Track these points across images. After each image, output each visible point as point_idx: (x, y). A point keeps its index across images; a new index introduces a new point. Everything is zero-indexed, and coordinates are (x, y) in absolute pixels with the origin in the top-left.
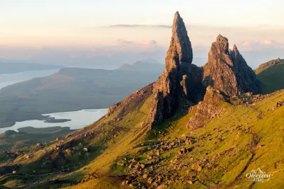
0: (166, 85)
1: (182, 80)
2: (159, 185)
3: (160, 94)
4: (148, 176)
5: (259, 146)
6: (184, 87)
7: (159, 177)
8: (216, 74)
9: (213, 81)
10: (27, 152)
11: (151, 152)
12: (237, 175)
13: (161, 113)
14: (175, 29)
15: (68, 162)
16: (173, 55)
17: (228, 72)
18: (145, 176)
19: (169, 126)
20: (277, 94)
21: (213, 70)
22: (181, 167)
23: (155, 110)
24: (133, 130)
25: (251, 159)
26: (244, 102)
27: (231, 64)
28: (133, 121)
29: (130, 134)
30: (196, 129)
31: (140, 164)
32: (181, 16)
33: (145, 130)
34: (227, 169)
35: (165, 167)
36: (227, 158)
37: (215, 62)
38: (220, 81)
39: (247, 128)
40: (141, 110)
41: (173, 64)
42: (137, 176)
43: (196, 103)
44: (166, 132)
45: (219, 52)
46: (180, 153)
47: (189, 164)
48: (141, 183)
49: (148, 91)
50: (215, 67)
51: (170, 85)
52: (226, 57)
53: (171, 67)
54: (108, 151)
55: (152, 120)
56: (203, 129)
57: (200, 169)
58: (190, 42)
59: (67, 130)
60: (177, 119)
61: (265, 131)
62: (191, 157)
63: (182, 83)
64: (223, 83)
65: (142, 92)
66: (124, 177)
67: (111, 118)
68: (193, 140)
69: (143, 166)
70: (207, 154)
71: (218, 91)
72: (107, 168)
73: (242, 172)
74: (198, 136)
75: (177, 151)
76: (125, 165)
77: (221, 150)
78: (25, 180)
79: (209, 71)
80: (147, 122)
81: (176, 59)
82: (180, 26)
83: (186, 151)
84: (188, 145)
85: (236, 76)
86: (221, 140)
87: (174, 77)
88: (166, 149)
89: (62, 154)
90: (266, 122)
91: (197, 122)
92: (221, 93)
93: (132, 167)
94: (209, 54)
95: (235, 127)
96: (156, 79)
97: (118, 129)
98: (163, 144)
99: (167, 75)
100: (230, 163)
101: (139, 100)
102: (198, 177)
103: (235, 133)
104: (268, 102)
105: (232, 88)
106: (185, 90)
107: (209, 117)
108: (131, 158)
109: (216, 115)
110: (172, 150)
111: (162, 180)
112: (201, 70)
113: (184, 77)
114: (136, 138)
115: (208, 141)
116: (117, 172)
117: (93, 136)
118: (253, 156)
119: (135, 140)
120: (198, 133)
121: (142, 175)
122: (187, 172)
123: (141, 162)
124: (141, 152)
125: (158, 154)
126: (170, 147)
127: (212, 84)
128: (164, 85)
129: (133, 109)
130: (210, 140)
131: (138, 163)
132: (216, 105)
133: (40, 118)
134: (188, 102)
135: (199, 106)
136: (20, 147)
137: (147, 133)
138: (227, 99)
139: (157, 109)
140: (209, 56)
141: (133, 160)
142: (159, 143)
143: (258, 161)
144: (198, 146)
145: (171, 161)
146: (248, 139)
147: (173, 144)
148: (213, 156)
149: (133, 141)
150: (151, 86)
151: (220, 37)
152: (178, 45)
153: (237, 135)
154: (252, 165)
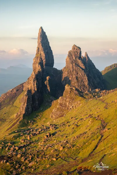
0: (34, 84)
1: (46, 80)
2: (30, 162)
3: (29, 91)
4: (22, 156)
5: (106, 129)
6: (48, 86)
7: (30, 156)
8: (72, 75)
9: (70, 81)
11: (23, 137)
12: (90, 152)
13: (30, 107)
14: (40, 41)
16: (38, 61)
17: (81, 73)
18: (19, 156)
19: (37, 116)
21: (70, 73)
22: (47, 148)
23: (26, 104)
24: (8, 120)
25: (100, 140)
26: (94, 96)
27: (83, 67)
28: (9, 114)
29: (6, 123)
30: (57, 118)
31: (15, 146)
32: (44, 31)
33: (19, 120)
34: (82, 148)
35: (34, 148)
36: (82, 140)
37: (71, 66)
38: (75, 81)
39: (97, 116)
40: (15, 104)
41: (38, 68)
42: (13, 156)
43: (57, 98)
44: (34, 121)
45: (74, 58)
46: (46, 137)
47: (53, 145)
48: (16, 162)
49: (19, 89)
50: (71, 70)
51: (36, 84)
52: (80, 62)
53: (37, 71)
55: (24, 112)
56: (63, 118)
57: (61, 149)
58: (51, 51)
60: (43, 111)
61: (110, 118)
63: (46, 82)
64: (78, 82)
65: (15, 91)
66: (2, 158)
68: (56, 127)
69: (17, 148)
70: (67, 137)
71: (74, 89)
73: (94, 150)
74: (60, 123)
75: (44, 136)
76: (3, 148)
77: (77, 134)
79: (66, 73)
80: (19, 114)
81: (41, 64)
82: (43, 38)
83: (50, 135)
84: (52, 130)
85: (88, 76)
86: (77, 126)
87: (39, 78)
88: (34, 135)
90: (111, 110)
91: (58, 113)
92: (77, 90)
93: (9, 149)
94: (66, 60)
95: (87, 116)
96: (25, 80)
98: (33, 131)
99: (34, 77)
100: (85, 143)
101: (12, 97)
102: (60, 155)
103: (88, 120)
104: (112, 96)
105: (84, 86)
106: (49, 88)
107: (68, 109)
108: (7, 143)
109: (73, 107)
110: (40, 135)
111: (32, 158)
112: (60, 72)
113: (48, 78)
114: (11, 127)
115: (67, 127)
118: (101, 137)
119: (10, 128)
120: (59, 121)
121: (16, 155)
122: (52, 151)
123: (15, 145)
124: (15, 137)
125: (29, 138)
126: (38, 132)
127: (69, 83)
128: (32, 84)
129: (9, 104)
130: (69, 126)
131: (13, 146)
132: (73, 99)
134: (51, 98)
135: (60, 100)
137: (20, 122)
138: (81, 94)
139: (27, 103)
140: (67, 61)
141: (9, 144)
142: (29, 130)
143: (106, 141)
144: (60, 131)
145: (39, 144)
146: (98, 124)
147: (40, 130)
148: (71, 138)
149: (8, 129)
150: (22, 85)
151: (75, 47)
152: (42, 53)
153: (89, 122)
154: (102, 144)
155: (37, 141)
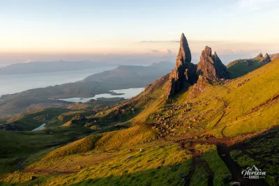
2: (172, 129)
3: (173, 79)
4: (167, 124)
5: (228, 108)
7: (173, 125)
9: (202, 72)
10: (102, 111)
11: (168, 111)
12: (215, 124)
13: (173, 90)
14: (182, 43)
15: (123, 116)
16: (180, 58)
17: (211, 67)
18: (165, 124)
19: (178, 97)
20: (239, 79)
21: (203, 67)
22: (184, 120)
23: (170, 88)
24: (158, 99)
25: (223, 115)
26: (220, 84)
27: (213, 62)
28: (159, 95)
29: (157, 101)
30: (192, 99)
32: (185, 36)
33: (165, 99)
34: (209, 121)
35: (176, 119)
36: (209, 115)
37: (204, 61)
39: (221, 98)
40: (163, 88)
41: (180, 63)
42: (160, 124)
43: (192, 84)
44: (176, 100)
45: (206, 56)
46: (184, 112)
47: (189, 118)
48: (163, 128)
49: (166, 78)
50: (204, 64)
51: (178, 75)
52: (210, 59)
53: (179, 65)
54: (144, 110)
55: (169, 94)
56: (196, 98)
57: (194, 120)
58: (190, 51)
59: (123, 99)
60: (182, 93)
61: (231, 100)
62: (189, 114)
63: (185, 73)
64: (208, 73)
65: (163, 79)
66: (153, 125)
67: (146, 93)
68: (191, 104)
69: (163, 119)
70: (199, 112)
71: (205, 78)
72: (144, 120)
73: (218, 122)
75: (182, 111)
76: (154, 118)
77: (206, 110)
78: (101, 126)
79: (200, 66)
80: (166, 95)
81: (182, 60)
82: (184, 42)
83: (187, 111)
84: (188, 107)
85: (216, 69)
86: (207, 105)
87: (181, 70)
88: (176, 110)
89: (120, 112)
90: (232, 95)
91: (193, 95)
92: (207, 79)
93: (158, 119)
94: (201, 57)
95: (214, 98)
96: (171, 72)
97: (150, 99)
98: (175, 107)
99: (177, 69)
100: (211, 117)
101: (161, 83)
102: (194, 124)
104: (233, 84)
105: (213, 76)
106: (187, 77)
107: (200, 92)
109: (204, 91)
110: (180, 110)
112: (196, 66)
113: (186, 70)
115: (199, 105)
116: (150, 122)
117: (137, 102)
119: (159, 105)
120: (193, 101)
121: (163, 123)
122: (188, 122)
123: (163, 116)
124: (163, 111)
125: (172, 112)
126: (178, 108)
127: (202, 74)
128: (175, 75)
129: (158, 88)
130: (201, 105)
131: (161, 117)
132: (204, 86)
133: (109, 93)
134: (188, 84)
135: (195, 85)
136: (98, 108)
137: (166, 101)
138: (210, 82)
139: (172, 88)
141: (158, 116)
142: (172, 106)
143: (227, 117)
144: (194, 108)
145: (179, 116)
146: (222, 104)
147: (180, 107)
148: (202, 113)
150: (168, 75)
151: (207, 47)
152: (183, 52)
153: (215, 102)
154: (224, 118)
155: (178, 114)
